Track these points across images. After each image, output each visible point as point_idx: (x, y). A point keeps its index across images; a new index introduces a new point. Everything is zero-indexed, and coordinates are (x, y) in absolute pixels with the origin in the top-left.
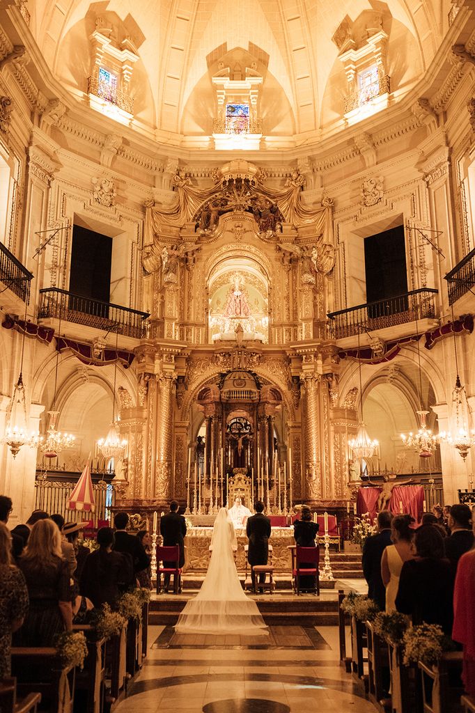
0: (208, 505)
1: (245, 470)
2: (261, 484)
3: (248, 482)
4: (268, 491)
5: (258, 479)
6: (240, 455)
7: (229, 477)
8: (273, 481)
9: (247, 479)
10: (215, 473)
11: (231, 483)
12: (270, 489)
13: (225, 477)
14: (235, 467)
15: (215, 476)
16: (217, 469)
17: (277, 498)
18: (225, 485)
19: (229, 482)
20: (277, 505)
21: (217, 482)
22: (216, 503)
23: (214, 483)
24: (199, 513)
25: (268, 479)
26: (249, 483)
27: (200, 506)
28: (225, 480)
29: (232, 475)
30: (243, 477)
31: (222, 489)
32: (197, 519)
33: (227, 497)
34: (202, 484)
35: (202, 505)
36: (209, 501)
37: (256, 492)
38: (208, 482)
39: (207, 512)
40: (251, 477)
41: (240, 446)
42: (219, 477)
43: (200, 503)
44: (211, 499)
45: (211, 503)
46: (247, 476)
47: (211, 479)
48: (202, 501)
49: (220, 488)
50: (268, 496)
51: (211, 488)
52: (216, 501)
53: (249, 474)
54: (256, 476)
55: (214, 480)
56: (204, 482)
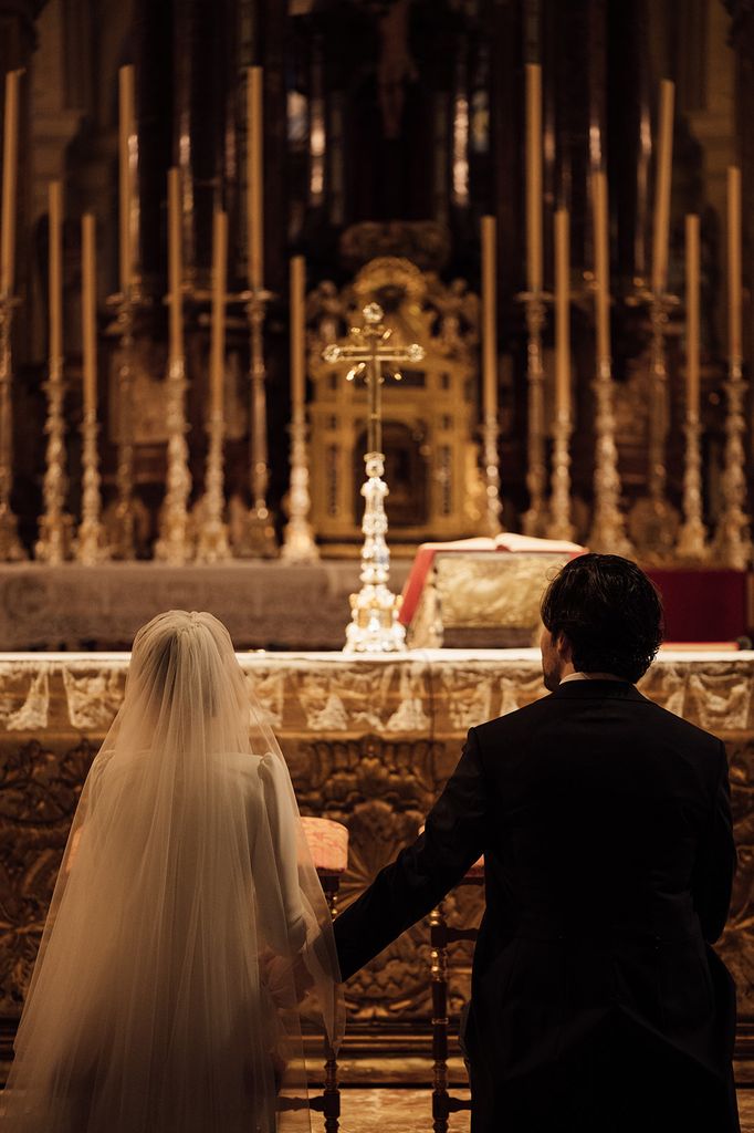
0: (154, 495)
1: (434, 234)
2: (548, 340)
3: (451, 324)
4: (604, 390)
5: (533, 296)
6: (391, 126)
7: (311, 287)
8: (644, 310)
9: (448, 302)
10: (200, 257)
11: (329, 329)
12: (620, 373)
13: (277, 279)
14: (354, 216)
15: (203, 281)
16: (220, 222)
17: (676, 442)
18: (278, 348)
19: (313, 325)
20: (675, 496)
21: (218, 321)
22: (215, 476)
23: (197, 335)
24: (90, 554)
25: (603, 301)
26: (464, 328)
27: (91, 497)
28: (278, 312)
29: (335, 270)
30: (413, 282)
31: (258, 369)
32: (70, 591)
33: (298, 430)
34: (107, 344)
35: (108, 494)
36: (161, 462)
37: (515, 395)
38: (153, 322)
39: (145, 548)
40: (475, 287)
41: (396, 60)
42: (236, 283)
43: (91, 477)
44: (177, 447)
45: (179, 477)
46: (446, 279)
47: (174, 300)
48: (107, 466)
49: (245, 366)
50: (607, 421)
51: (176, 369)
52: (215, 459)
53: (457, 266)
54: (512, 277)
55: (196, 310)
56: (123, 325)
